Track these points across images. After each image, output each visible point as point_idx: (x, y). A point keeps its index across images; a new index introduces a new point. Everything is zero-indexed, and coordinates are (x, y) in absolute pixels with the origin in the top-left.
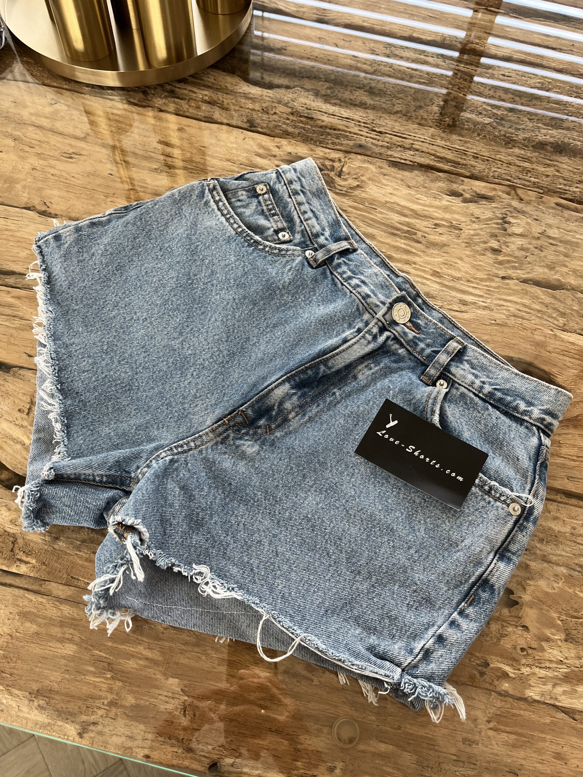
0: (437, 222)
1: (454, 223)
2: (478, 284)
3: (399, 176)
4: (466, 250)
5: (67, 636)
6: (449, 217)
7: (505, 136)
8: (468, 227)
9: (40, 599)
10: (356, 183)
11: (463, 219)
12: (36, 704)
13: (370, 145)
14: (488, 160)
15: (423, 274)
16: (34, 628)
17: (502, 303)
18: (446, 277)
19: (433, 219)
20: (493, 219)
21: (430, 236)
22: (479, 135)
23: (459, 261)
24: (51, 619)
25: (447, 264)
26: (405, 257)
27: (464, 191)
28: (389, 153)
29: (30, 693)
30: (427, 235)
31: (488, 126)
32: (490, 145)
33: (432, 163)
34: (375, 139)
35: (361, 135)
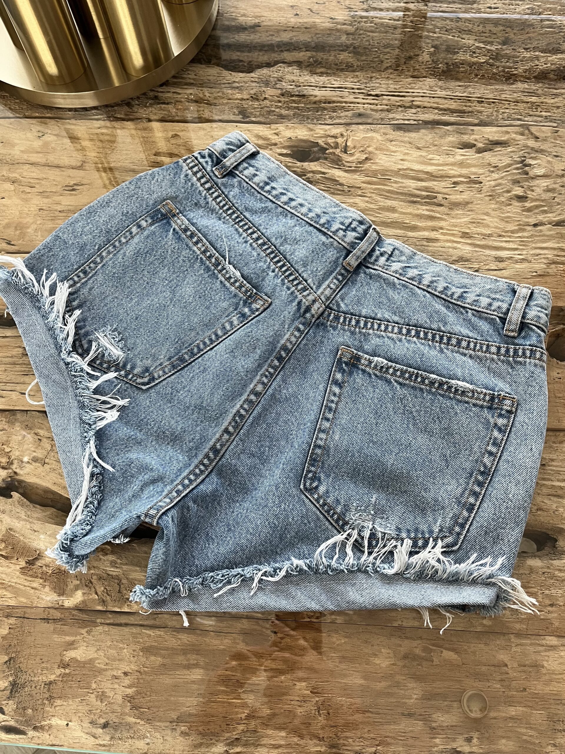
0: (456, 180)
1: (472, 177)
2: (510, 237)
3: (406, 139)
4: (490, 204)
5: (192, 662)
6: (466, 172)
7: (504, 71)
8: (488, 179)
9: (158, 632)
10: (364, 156)
11: (481, 171)
12: (179, 731)
13: (369, 112)
14: (493, 102)
15: (452, 238)
16: (159, 660)
17: (538, 251)
18: (476, 236)
19: (450, 177)
20: (512, 165)
21: (451, 197)
22: (476, 75)
23: (486, 217)
24: (173, 649)
25: (474, 223)
26: (430, 223)
27: (476, 140)
28: (391, 116)
29: (171, 722)
30: (447, 197)
31: (485, 64)
32: (491, 84)
33: (437, 117)
34: (373, 104)
35: (358, 103)
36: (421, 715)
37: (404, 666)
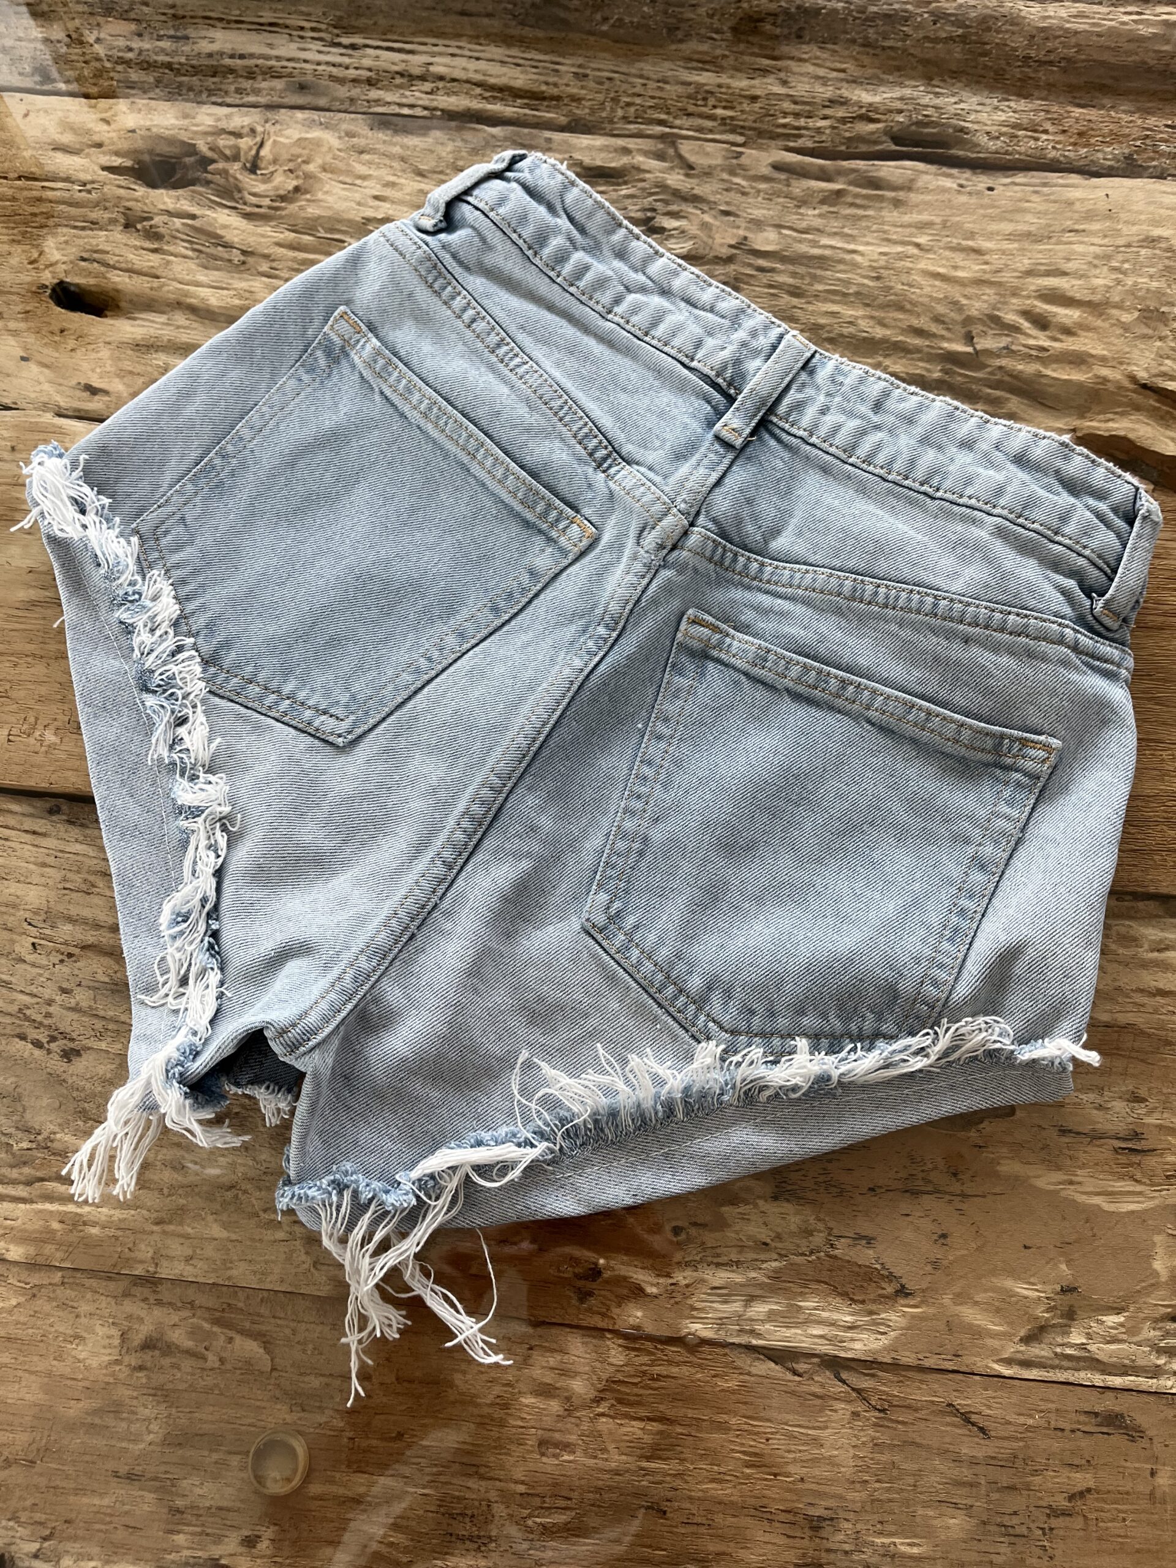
3: (397, 150)
10: (291, 184)
13: (325, 82)
14: (610, 79)
35: (305, 61)
36: (155, 1479)
37: (141, 1368)
